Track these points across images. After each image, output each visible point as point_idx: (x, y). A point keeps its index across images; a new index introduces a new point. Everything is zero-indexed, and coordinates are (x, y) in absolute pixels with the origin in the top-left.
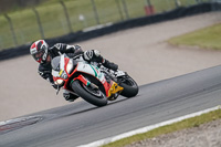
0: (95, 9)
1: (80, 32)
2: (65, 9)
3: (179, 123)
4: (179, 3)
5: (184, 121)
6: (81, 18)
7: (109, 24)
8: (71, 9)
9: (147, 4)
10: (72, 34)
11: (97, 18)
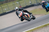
0: (8, 7)
1: (5, 12)
2: (2, 8)
3: (29, 31)
4: (27, 5)
5: (30, 30)
6: (5, 9)
7: (12, 10)
8: (3, 8)
9: (20, 6)
10: (3, 13)
11: (9, 9)
